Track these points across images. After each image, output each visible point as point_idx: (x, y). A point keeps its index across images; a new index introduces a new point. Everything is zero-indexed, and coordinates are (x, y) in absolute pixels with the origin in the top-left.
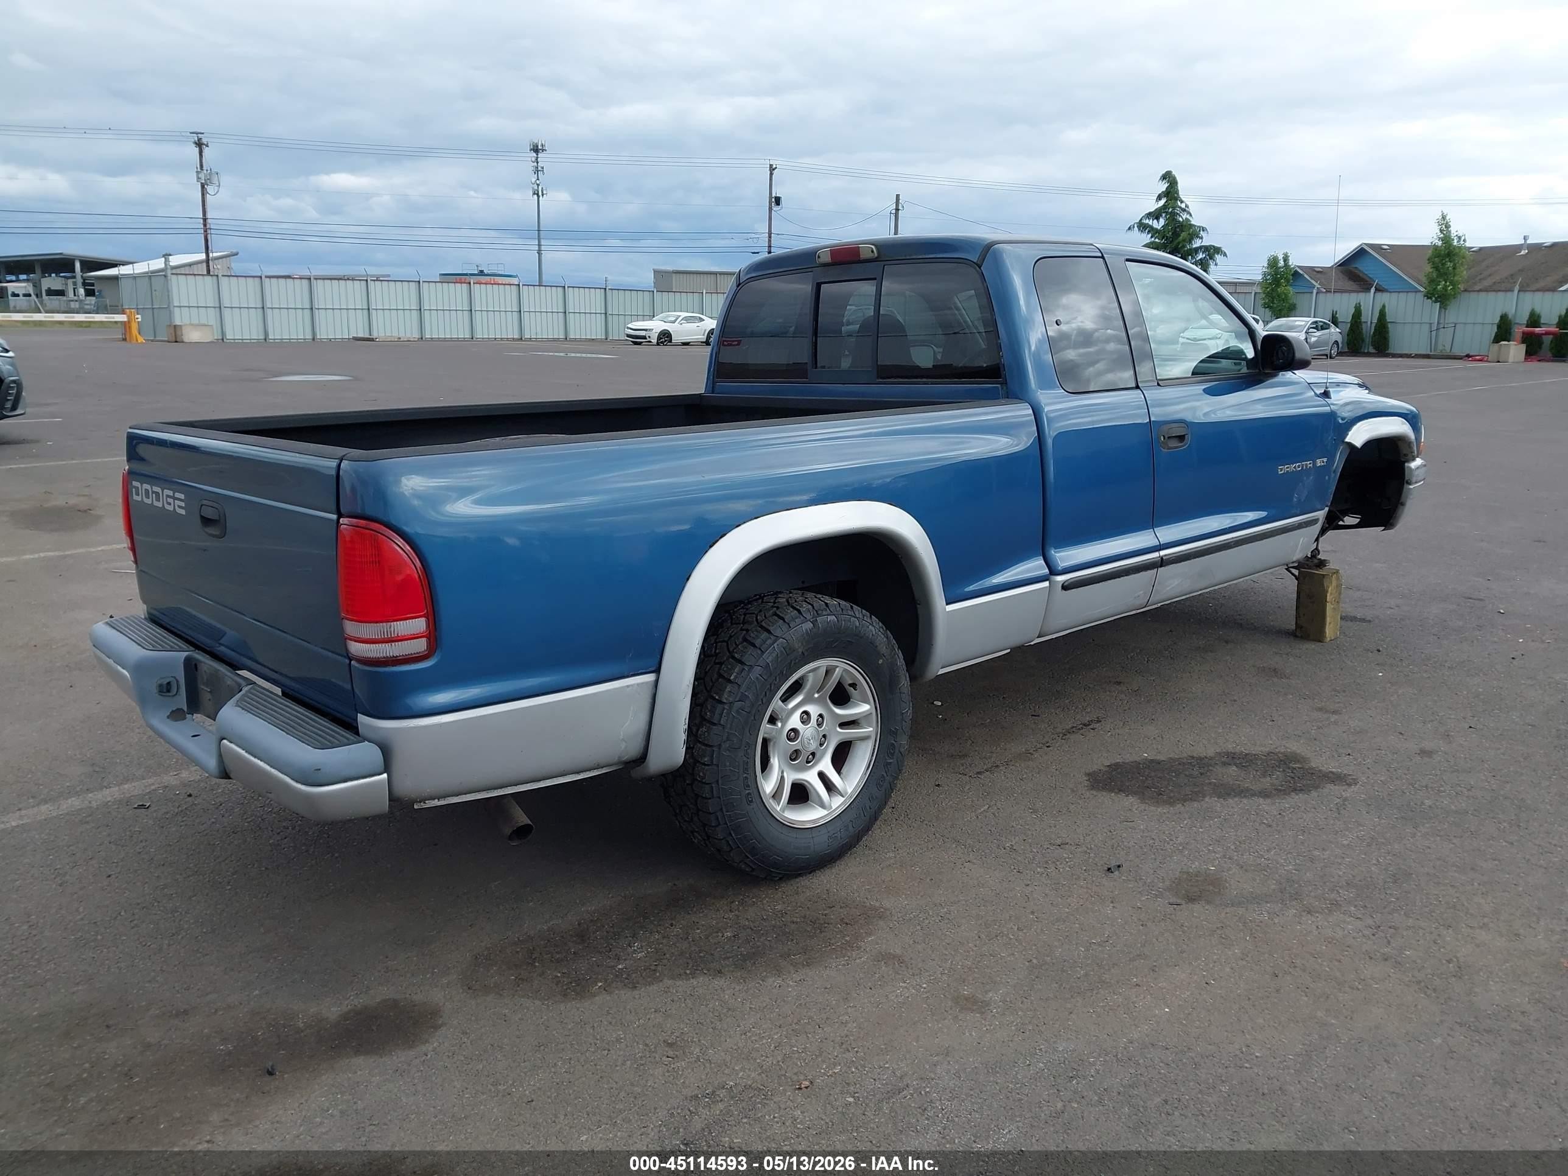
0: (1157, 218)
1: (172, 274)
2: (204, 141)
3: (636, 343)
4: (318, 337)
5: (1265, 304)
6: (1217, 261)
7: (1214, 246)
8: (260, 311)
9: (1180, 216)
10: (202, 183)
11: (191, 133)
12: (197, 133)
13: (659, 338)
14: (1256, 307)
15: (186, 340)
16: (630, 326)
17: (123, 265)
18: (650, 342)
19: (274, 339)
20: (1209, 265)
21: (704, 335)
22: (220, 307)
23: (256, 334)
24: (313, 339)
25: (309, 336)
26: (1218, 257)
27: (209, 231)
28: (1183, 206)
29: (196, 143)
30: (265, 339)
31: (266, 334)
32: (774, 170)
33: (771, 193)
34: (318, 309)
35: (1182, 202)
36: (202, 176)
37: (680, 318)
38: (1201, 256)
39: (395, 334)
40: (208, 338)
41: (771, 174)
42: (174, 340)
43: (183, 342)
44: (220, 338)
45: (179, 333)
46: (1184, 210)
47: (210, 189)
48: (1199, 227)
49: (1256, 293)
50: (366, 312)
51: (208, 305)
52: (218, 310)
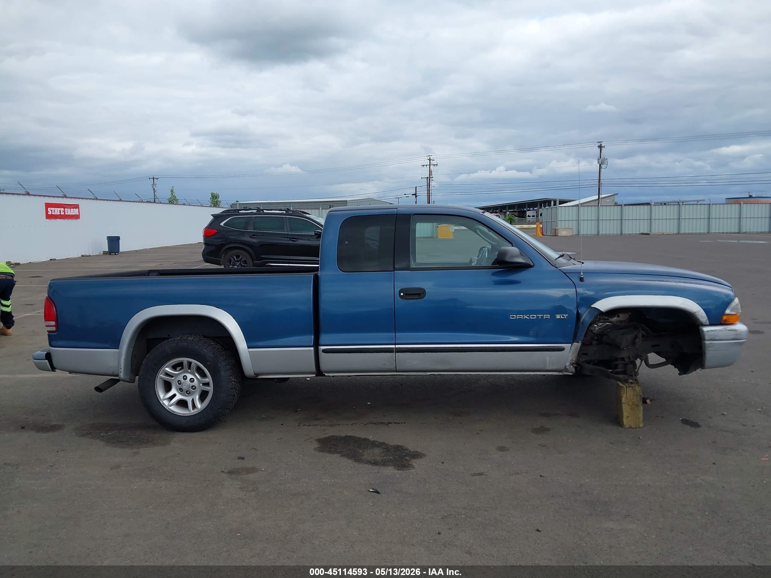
1: (581, 206)
2: (603, 145)
4: (624, 233)
8: (596, 221)
10: (600, 164)
11: (598, 142)
12: (600, 142)
15: (559, 235)
17: (569, 202)
19: (602, 234)
23: (594, 232)
24: (621, 234)
25: (619, 233)
27: (601, 185)
29: (598, 146)
30: (598, 234)
31: (598, 232)
34: (625, 220)
36: (600, 161)
39: (661, 231)
40: (570, 234)
42: (554, 235)
43: (558, 236)
44: (577, 234)
45: (557, 232)
47: (603, 166)
50: (649, 221)
51: (575, 219)
52: (577, 221)
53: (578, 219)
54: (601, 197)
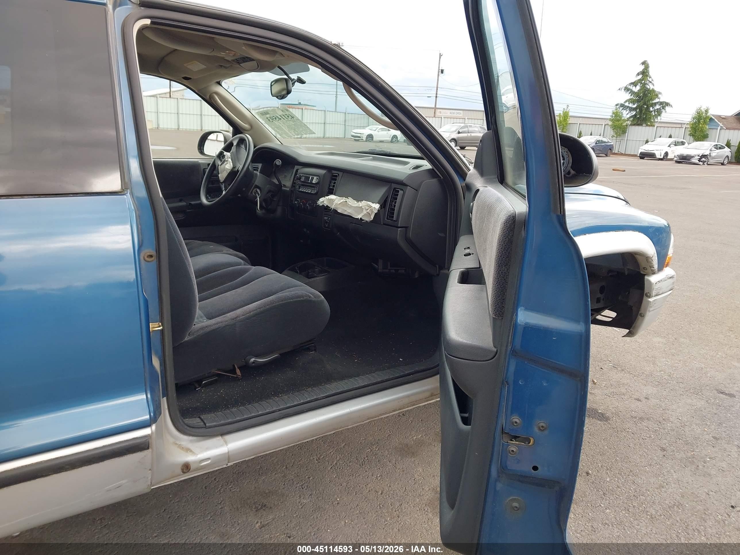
0: (636, 86)
3: (356, 140)
5: (691, 134)
6: (666, 110)
7: (665, 102)
8: (176, 115)
9: (648, 85)
13: (367, 138)
14: (685, 136)
16: (353, 131)
18: (362, 139)
20: (662, 112)
21: (390, 137)
22: (157, 112)
23: (174, 126)
26: (667, 108)
28: (650, 80)
30: (178, 129)
31: (179, 126)
32: (441, 56)
33: (439, 67)
35: (650, 77)
37: (379, 128)
38: (658, 107)
41: (440, 58)
44: (157, 127)
46: (651, 82)
48: (658, 92)
49: (686, 128)
51: (154, 111)
52: (156, 113)
53: (157, 111)
54: (172, 90)
